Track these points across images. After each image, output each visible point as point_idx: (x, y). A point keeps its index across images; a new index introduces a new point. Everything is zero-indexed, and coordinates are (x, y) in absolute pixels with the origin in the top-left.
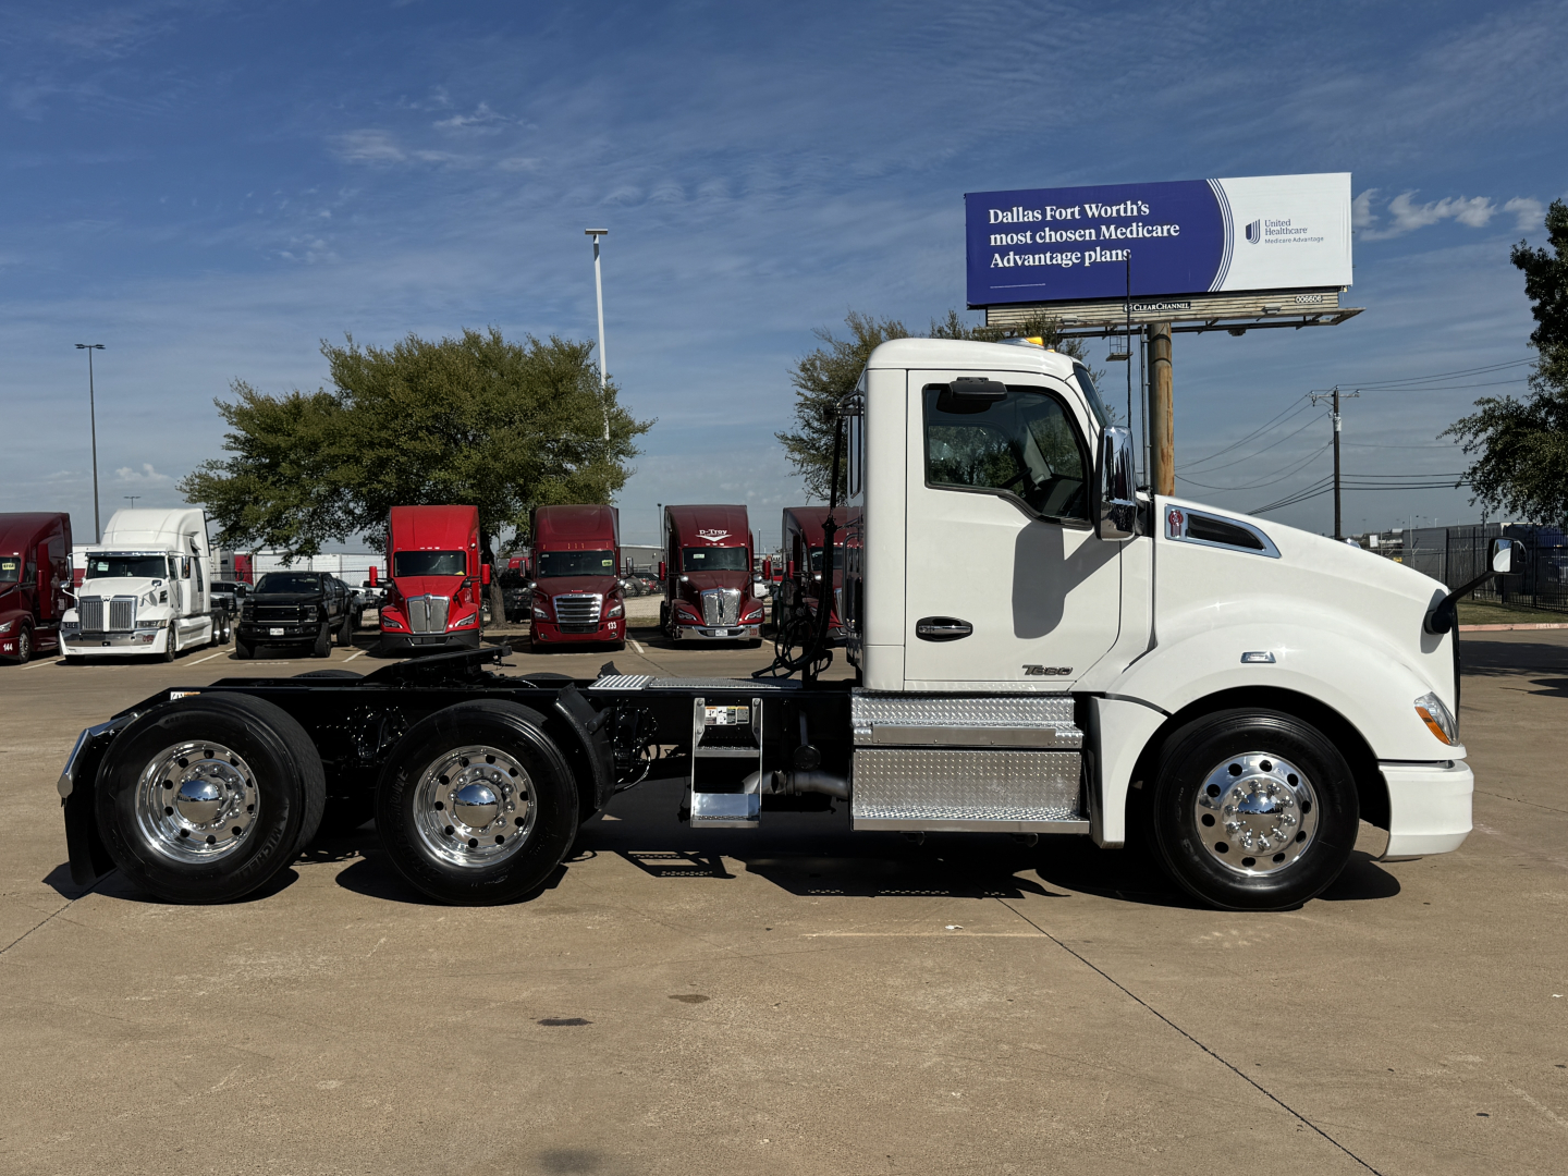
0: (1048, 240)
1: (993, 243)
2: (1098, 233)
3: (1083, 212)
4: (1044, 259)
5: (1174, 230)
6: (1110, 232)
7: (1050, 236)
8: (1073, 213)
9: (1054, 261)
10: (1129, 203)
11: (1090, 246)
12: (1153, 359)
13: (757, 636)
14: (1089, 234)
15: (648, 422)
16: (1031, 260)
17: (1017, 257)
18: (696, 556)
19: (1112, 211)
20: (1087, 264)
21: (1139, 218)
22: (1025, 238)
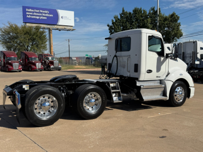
1: (27, 14)
3: (40, 11)
5: (52, 16)
6: (44, 15)
7: (35, 14)
9: (36, 18)
12: (50, 33)
14: (41, 14)
17: (30, 16)
19: (44, 12)
20: (40, 18)
21: (48, 13)
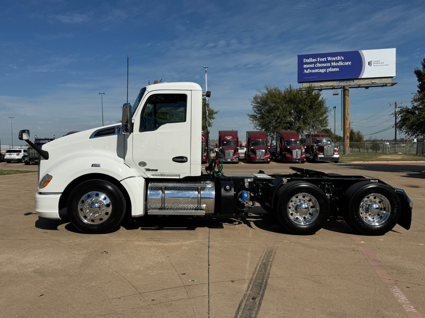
0: (318, 66)
1: (304, 67)
2: (331, 64)
3: (327, 59)
4: (317, 71)
5: (350, 63)
6: (334, 64)
7: (319, 65)
8: (324, 59)
9: (320, 71)
10: (339, 57)
11: (329, 67)
12: (344, 95)
13: (238, 161)
14: (329, 64)
15: (217, 111)
16: (314, 71)
17: (310, 70)
18: (224, 142)
19: (334, 59)
20: (328, 72)
21: (341, 60)
22: (313, 66)
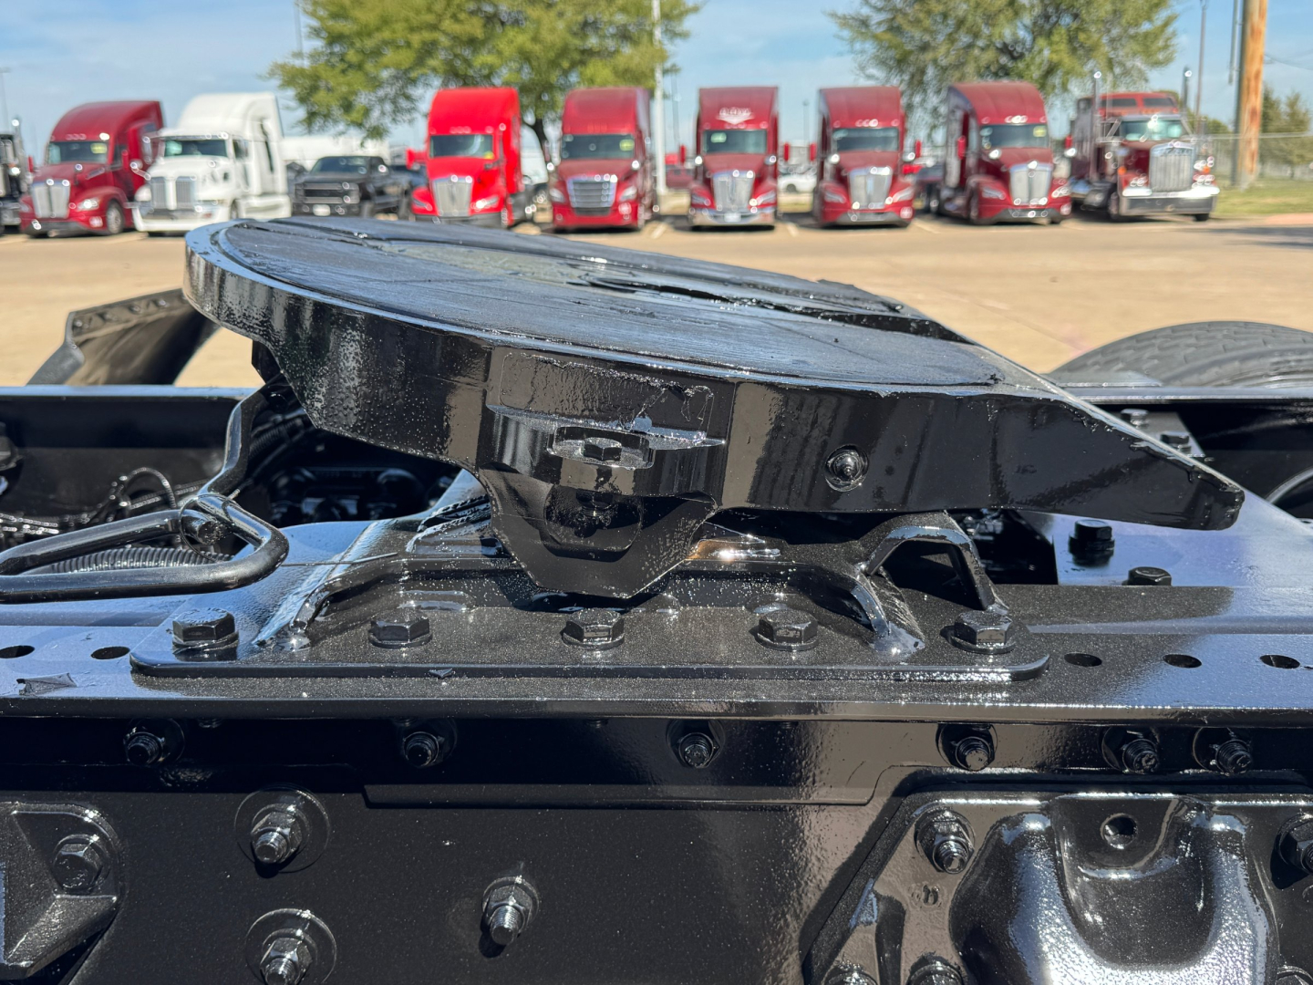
13: (769, 221)
18: (716, 138)
